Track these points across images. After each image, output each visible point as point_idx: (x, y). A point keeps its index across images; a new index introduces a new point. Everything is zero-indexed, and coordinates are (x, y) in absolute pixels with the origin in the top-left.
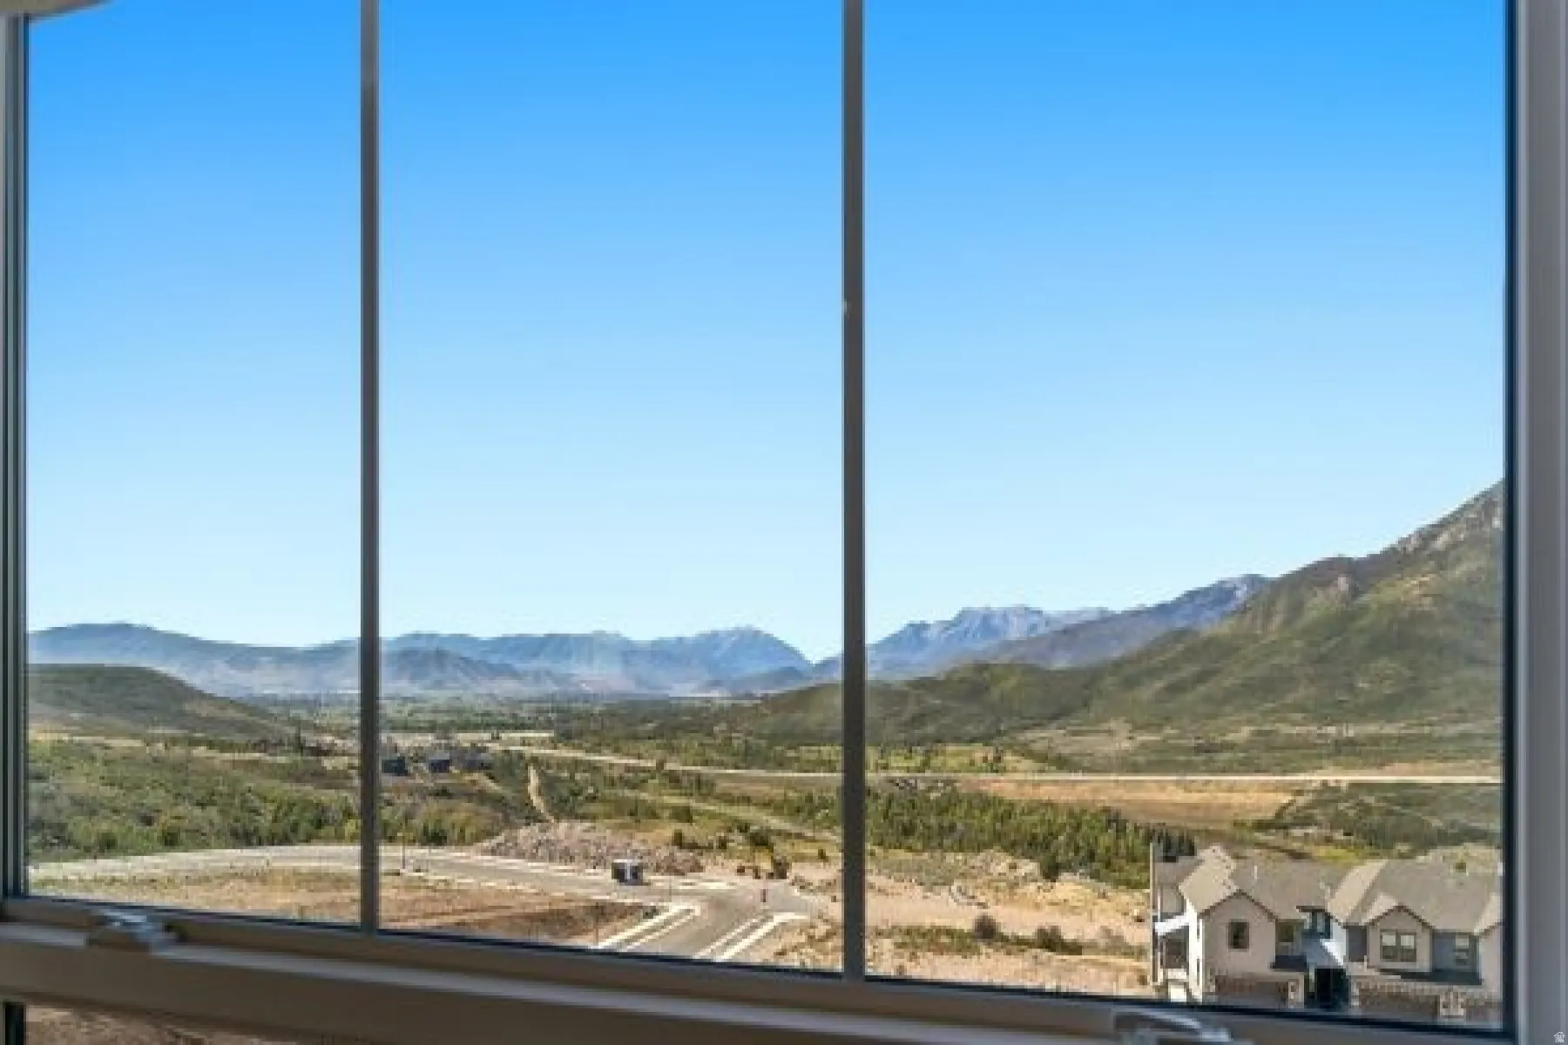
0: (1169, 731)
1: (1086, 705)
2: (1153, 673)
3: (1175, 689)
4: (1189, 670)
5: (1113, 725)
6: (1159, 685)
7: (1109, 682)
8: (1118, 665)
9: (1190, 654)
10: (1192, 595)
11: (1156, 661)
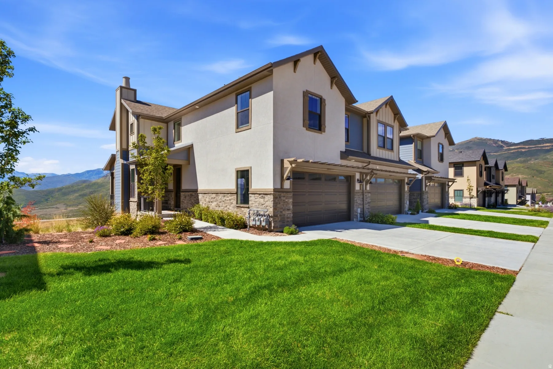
0: (80, 206)
1: (47, 200)
2: (75, 191)
3: (83, 196)
4: (87, 191)
5: (58, 206)
6: (77, 195)
7: (57, 194)
8: (60, 190)
9: (88, 187)
10: (88, 172)
11: (75, 188)
